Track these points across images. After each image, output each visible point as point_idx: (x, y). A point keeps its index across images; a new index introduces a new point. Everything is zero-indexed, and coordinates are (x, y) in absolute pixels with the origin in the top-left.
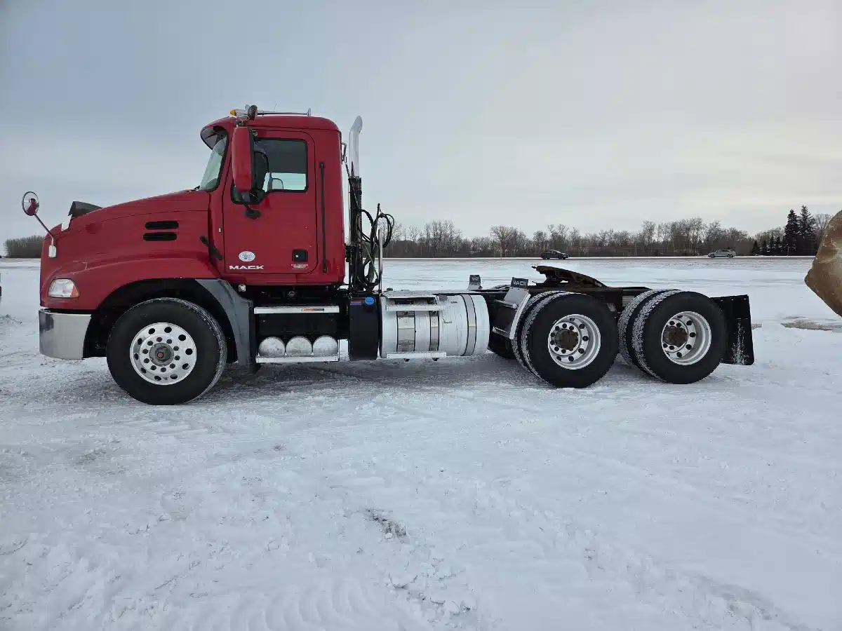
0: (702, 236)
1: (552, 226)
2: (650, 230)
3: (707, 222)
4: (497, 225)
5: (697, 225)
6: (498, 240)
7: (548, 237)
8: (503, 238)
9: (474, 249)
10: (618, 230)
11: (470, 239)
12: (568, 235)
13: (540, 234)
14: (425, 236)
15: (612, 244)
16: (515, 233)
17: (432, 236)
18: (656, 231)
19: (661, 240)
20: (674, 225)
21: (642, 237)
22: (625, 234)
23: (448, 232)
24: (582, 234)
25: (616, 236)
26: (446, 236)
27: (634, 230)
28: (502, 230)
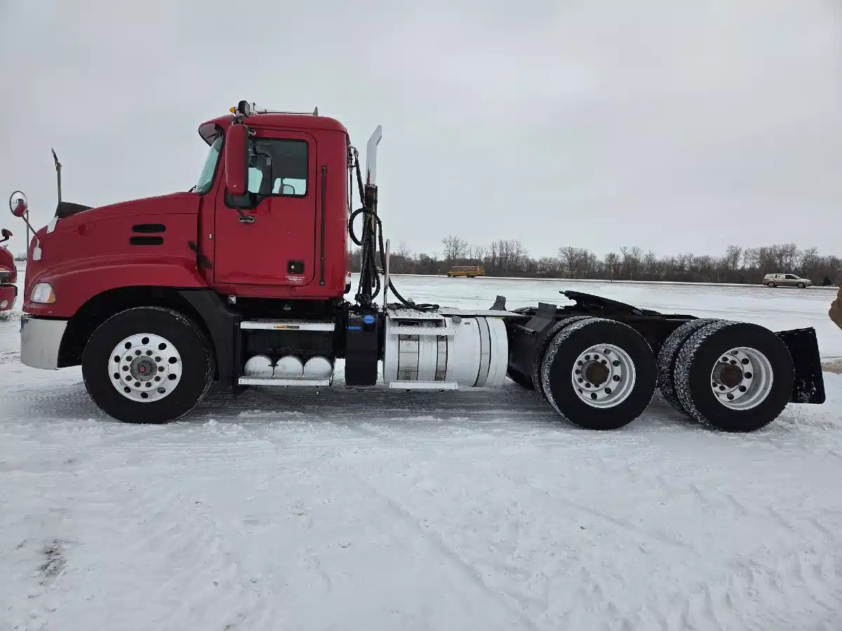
0: (797, 263)
1: (625, 248)
2: (735, 256)
3: (802, 248)
4: (567, 245)
5: (790, 251)
6: (566, 261)
7: (621, 259)
8: (571, 259)
9: (542, 269)
10: (699, 254)
11: (537, 259)
12: (642, 258)
13: (612, 256)
14: (491, 255)
15: (693, 269)
16: (585, 254)
17: (498, 255)
18: (741, 256)
19: (747, 266)
20: (763, 250)
21: (725, 263)
22: (707, 259)
23: (515, 251)
24: (658, 258)
25: (696, 260)
26: (512, 255)
27: (717, 254)
28: (571, 250)
